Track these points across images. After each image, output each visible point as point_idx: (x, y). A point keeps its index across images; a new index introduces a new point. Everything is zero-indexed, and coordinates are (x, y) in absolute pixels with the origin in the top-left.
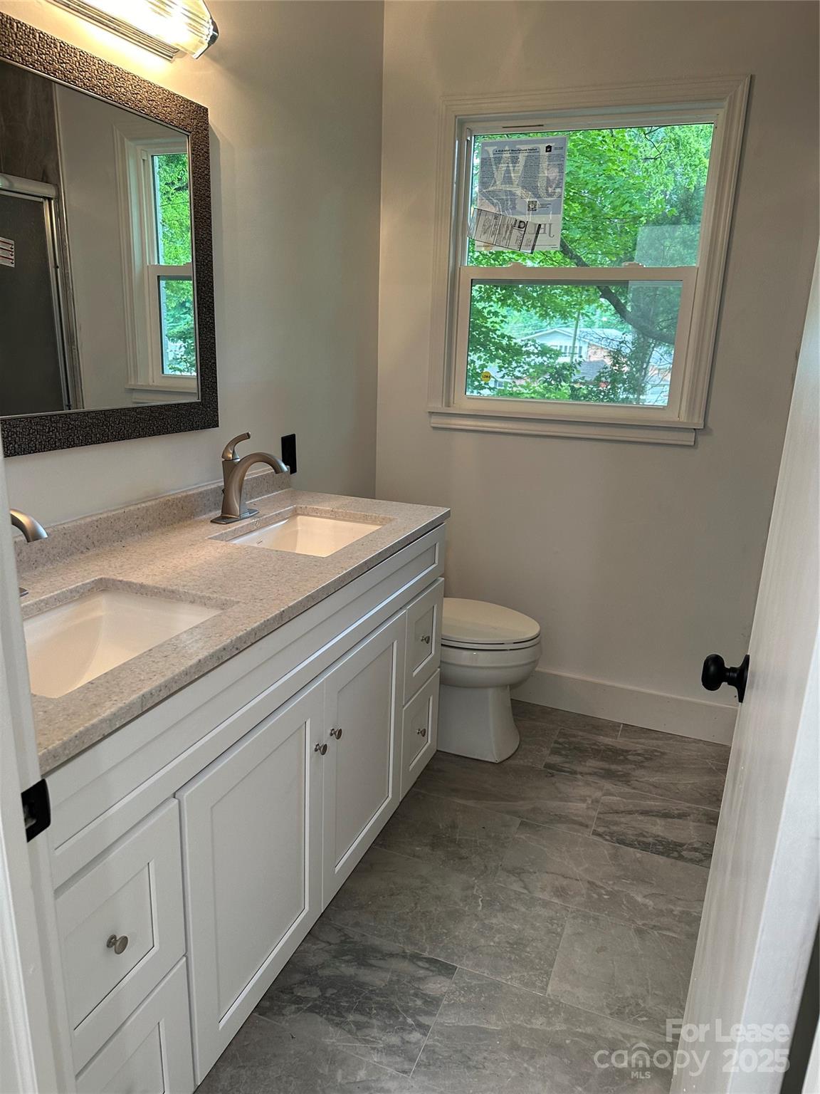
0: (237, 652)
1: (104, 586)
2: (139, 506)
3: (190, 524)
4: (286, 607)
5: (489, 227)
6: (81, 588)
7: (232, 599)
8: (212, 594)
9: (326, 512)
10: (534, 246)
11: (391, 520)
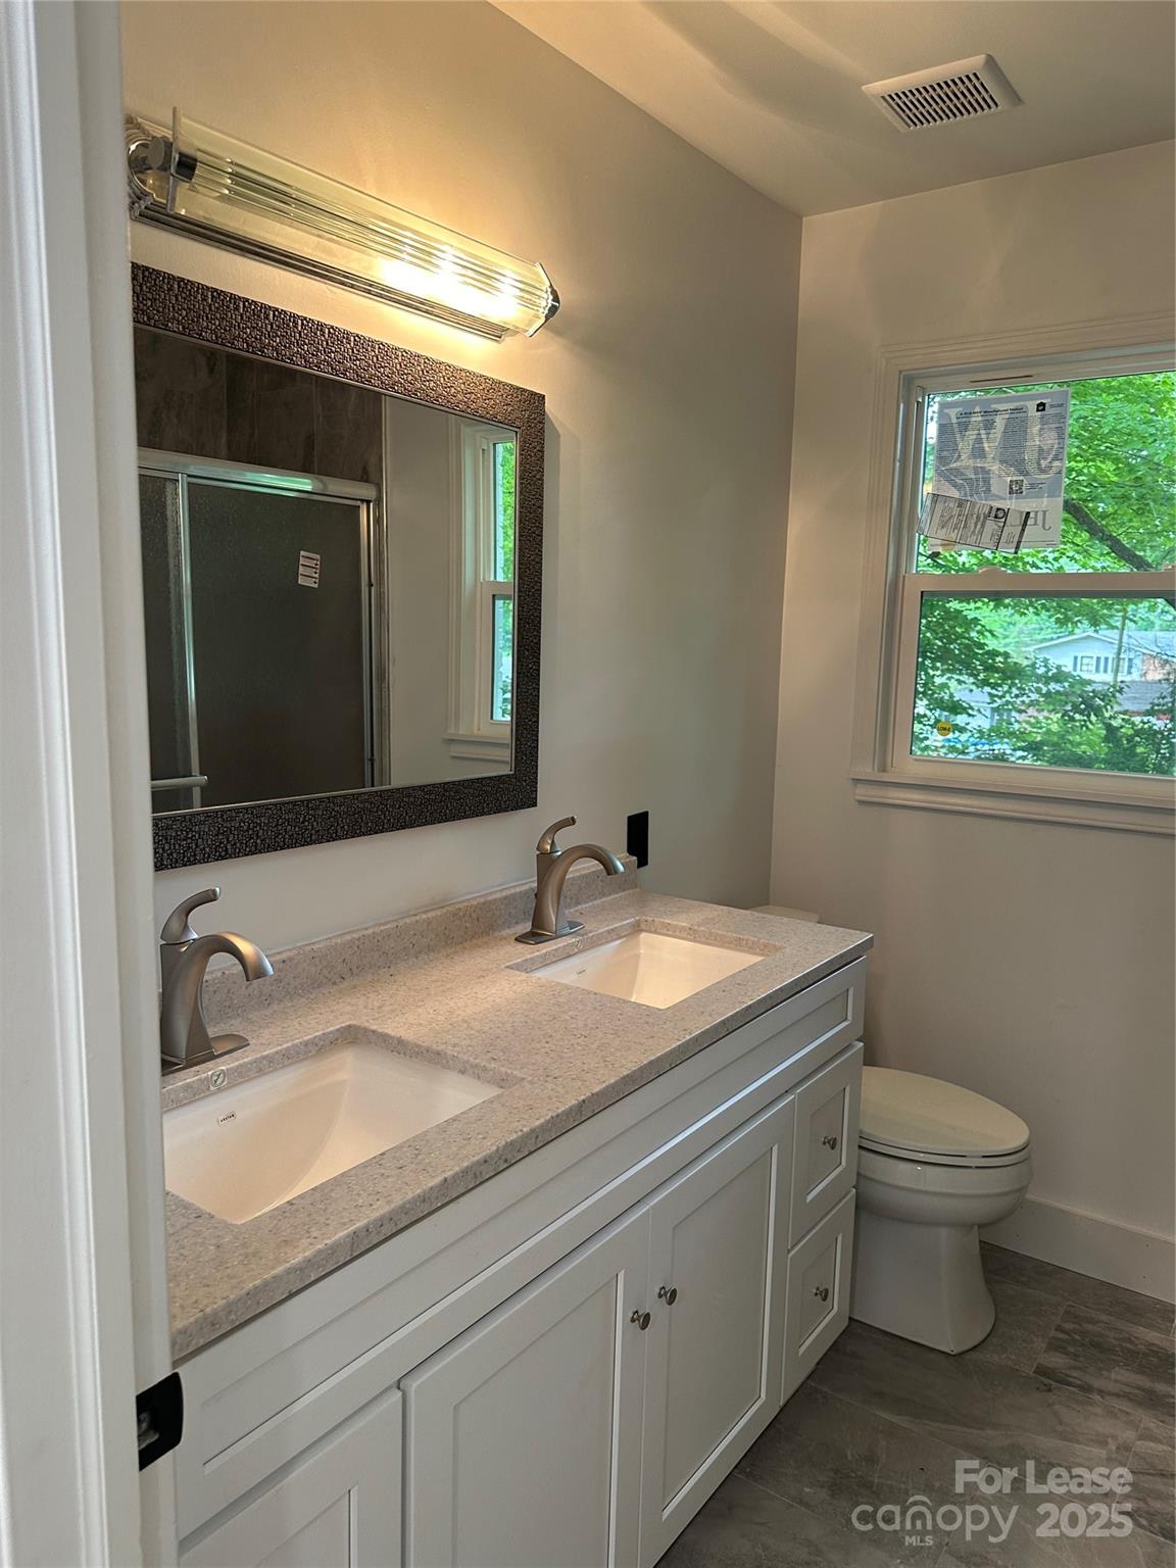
0: (505, 1166)
1: (353, 1037)
2: (418, 918)
3: (486, 943)
4: (589, 1094)
5: (950, 518)
6: (320, 1040)
7: (515, 1073)
8: (490, 1063)
9: (683, 929)
10: (1019, 542)
11: (777, 949)
